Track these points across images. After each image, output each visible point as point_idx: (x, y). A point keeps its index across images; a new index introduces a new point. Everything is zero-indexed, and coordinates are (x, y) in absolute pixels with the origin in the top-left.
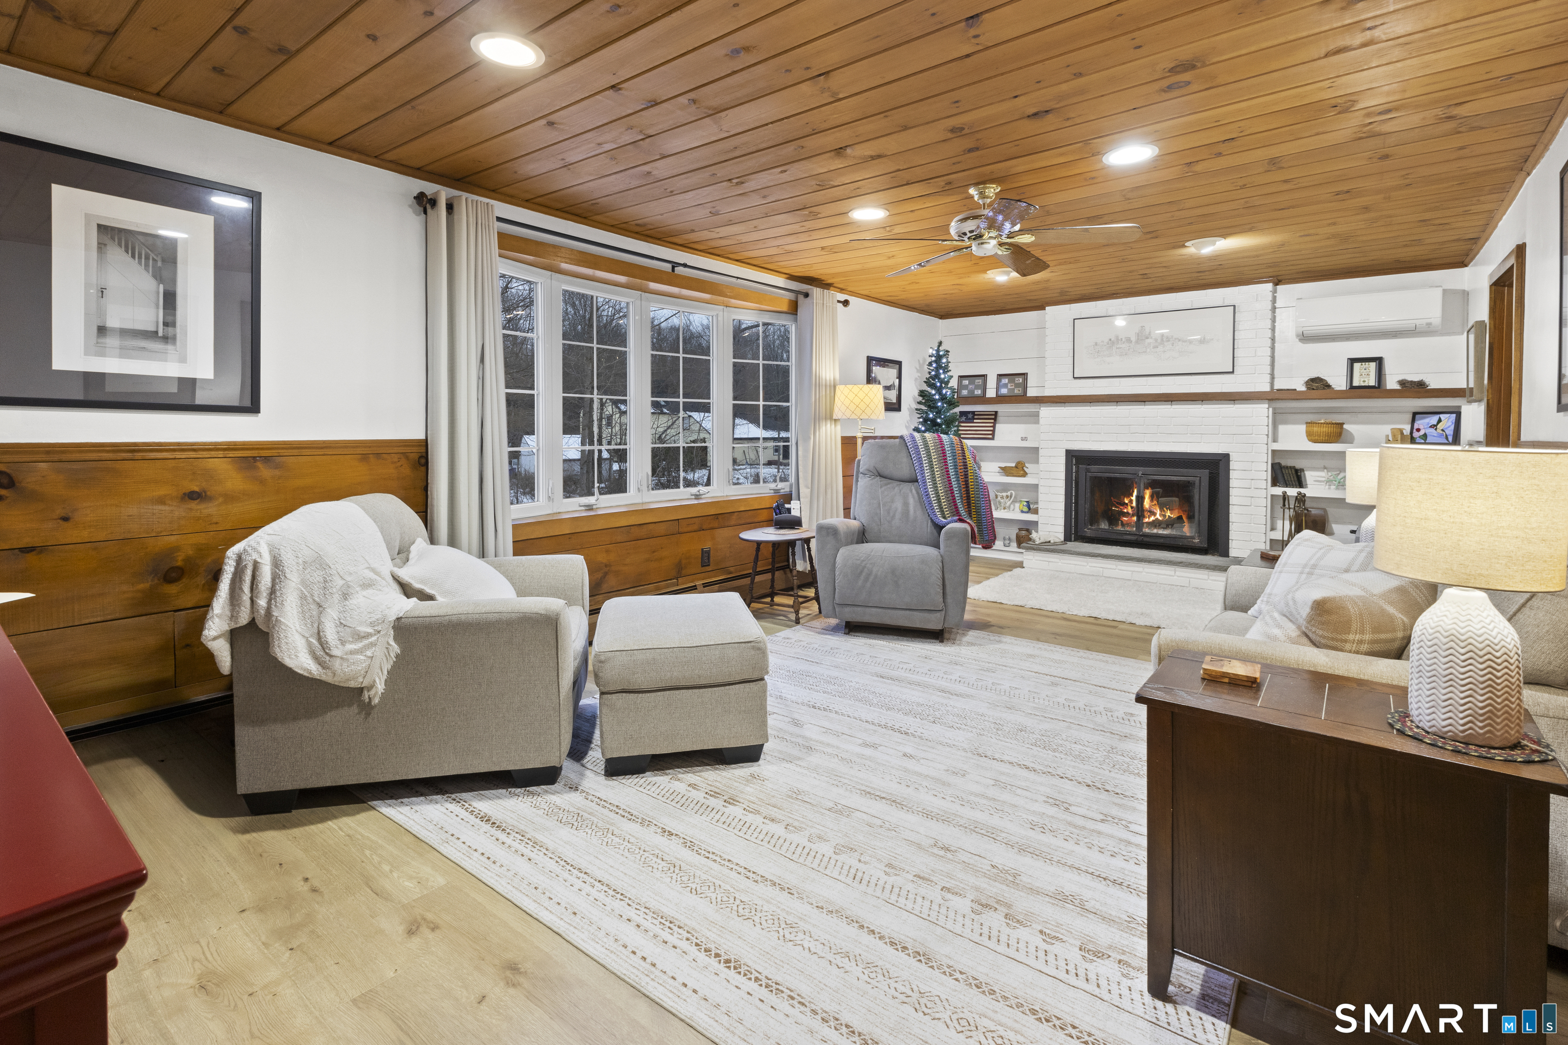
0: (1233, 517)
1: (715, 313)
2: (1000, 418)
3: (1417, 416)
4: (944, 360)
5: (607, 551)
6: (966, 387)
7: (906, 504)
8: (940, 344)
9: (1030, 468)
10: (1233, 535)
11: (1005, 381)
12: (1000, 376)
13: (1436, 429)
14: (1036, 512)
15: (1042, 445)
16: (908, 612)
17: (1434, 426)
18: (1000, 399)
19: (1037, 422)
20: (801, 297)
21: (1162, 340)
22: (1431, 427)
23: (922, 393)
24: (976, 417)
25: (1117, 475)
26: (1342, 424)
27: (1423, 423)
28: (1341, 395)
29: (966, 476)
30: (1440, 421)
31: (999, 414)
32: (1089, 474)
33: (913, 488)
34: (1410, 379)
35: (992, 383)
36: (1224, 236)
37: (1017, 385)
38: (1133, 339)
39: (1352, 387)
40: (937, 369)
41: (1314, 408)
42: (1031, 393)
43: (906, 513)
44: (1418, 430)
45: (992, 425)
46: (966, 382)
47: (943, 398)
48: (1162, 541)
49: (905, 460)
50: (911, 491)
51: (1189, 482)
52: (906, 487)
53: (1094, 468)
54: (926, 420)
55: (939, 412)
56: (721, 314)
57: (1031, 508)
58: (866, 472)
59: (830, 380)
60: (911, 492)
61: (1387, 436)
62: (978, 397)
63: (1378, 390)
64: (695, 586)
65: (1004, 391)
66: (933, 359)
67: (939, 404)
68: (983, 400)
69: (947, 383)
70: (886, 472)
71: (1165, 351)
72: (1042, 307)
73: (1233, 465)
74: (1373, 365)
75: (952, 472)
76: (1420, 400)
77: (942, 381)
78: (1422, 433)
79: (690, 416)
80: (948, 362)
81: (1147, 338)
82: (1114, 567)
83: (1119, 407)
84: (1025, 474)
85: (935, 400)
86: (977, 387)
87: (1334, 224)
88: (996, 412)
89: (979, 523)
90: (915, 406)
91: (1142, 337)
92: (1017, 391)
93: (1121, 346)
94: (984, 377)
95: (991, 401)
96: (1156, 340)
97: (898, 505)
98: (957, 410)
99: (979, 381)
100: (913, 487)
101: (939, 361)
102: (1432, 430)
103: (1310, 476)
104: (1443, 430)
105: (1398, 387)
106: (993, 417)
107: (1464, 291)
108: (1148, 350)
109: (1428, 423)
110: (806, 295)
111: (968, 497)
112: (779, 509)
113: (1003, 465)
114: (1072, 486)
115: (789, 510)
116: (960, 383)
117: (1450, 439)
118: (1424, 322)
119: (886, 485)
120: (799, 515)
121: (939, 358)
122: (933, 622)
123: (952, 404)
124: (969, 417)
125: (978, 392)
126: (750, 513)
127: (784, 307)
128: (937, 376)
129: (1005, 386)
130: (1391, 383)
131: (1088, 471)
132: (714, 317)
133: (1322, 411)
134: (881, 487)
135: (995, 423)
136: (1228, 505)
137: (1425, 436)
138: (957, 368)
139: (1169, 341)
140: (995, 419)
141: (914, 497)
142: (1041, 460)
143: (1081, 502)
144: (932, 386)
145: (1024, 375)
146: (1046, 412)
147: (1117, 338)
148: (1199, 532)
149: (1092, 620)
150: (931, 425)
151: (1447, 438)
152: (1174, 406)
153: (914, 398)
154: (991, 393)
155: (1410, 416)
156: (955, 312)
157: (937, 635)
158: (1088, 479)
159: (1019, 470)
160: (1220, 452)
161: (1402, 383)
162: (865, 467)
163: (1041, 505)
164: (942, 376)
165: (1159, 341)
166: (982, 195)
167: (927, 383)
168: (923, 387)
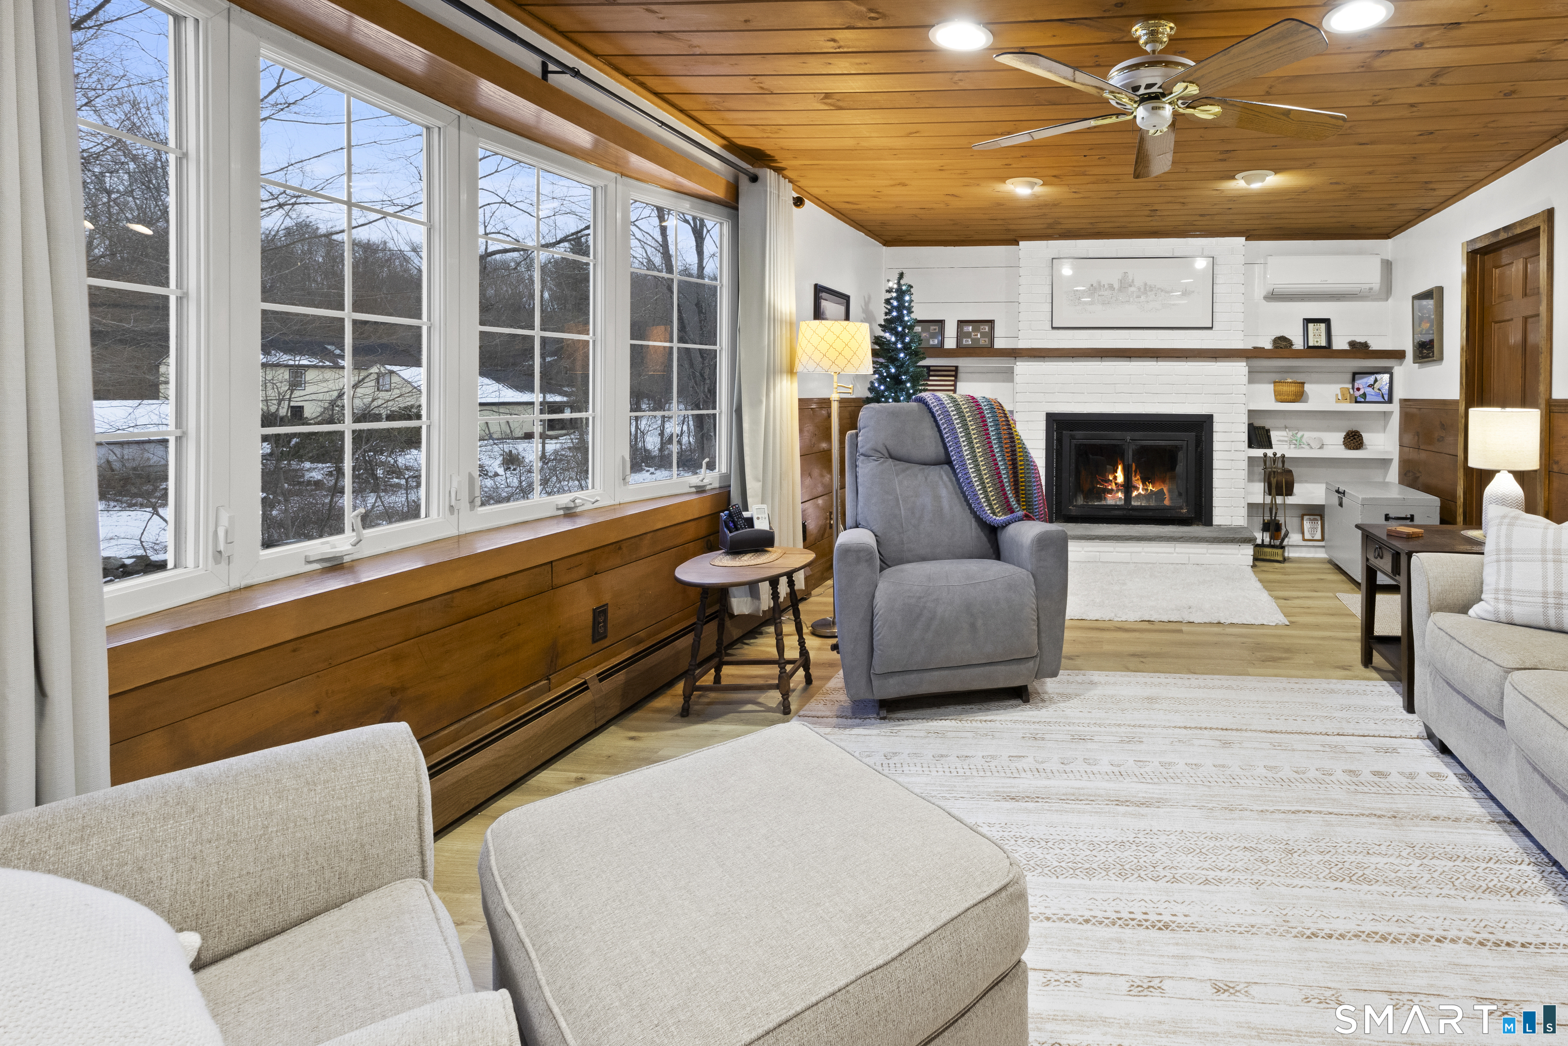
0: (1216, 483)
1: (601, 183)
2: (960, 375)
3: (1357, 376)
4: (907, 298)
5: (397, 659)
7: (937, 498)
8: (901, 275)
10: (1216, 502)
11: (967, 328)
12: (961, 323)
13: (1373, 389)
16: (988, 668)
17: (1371, 386)
18: (961, 351)
19: (1012, 380)
20: (744, 181)
21: (1145, 288)
22: (1369, 386)
23: (877, 340)
24: (931, 373)
25: (1105, 442)
26: (1303, 383)
27: (1362, 383)
28: (1298, 354)
29: (1013, 452)
30: (1376, 381)
31: (960, 370)
32: (1074, 442)
33: (942, 473)
34: (1358, 341)
35: (951, 331)
36: (1277, 171)
37: (982, 334)
38: (1116, 286)
39: (1309, 347)
40: (899, 309)
41: (1282, 367)
42: (999, 344)
43: (938, 510)
44: (1358, 389)
45: (952, 383)
46: (925, 327)
47: (908, 348)
48: (1150, 514)
49: (928, 431)
50: (941, 478)
51: (1176, 447)
52: (937, 473)
53: (1079, 434)
55: (902, 366)
56: (611, 186)
58: (870, 453)
59: (790, 313)
60: (945, 479)
61: (1337, 395)
62: (934, 348)
63: (1326, 351)
64: (585, 683)
65: (967, 342)
66: (894, 295)
67: (902, 355)
68: (940, 352)
70: (902, 451)
71: (1148, 302)
72: (1015, 242)
73: (1216, 427)
74: (1323, 326)
75: (996, 448)
76: (1365, 360)
77: (905, 325)
78: (1361, 392)
79: (391, 372)
80: (911, 301)
81: (1131, 286)
82: (1111, 549)
83: (1104, 363)
85: (897, 349)
86: (933, 336)
87: (1370, 173)
88: (957, 367)
91: (1125, 284)
92: (983, 341)
93: (1103, 293)
94: (941, 323)
95: (950, 353)
96: (1139, 289)
97: (925, 501)
98: (920, 364)
99: (934, 328)
100: (945, 471)
101: (900, 299)
102: (1370, 389)
103: (1275, 435)
104: (1379, 389)
105: (1347, 347)
106: (953, 373)
107: (1388, 260)
108: (1131, 299)
109: (1367, 383)
110: (754, 179)
111: (1017, 482)
112: (733, 522)
114: (1053, 456)
115: (750, 522)
116: (919, 328)
117: (1386, 397)
118: (1367, 286)
119: (904, 471)
120: (767, 528)
121: (901, 293)
123: (915, 355)
125: (934, 342)
126: (671, 530)
127: (719, 192)
128: (900, 319)
129: (968, 334)
130: (1340, 343)
131: (1072, 437)
132: (599, 192)
133: (1283, 370)
134: (897, 475)
135: (955, 381)
136: (1212, 469)
137: (1364, 395)
139: (1152, 290)
140: (956, 376)
141: (946, 487)
143: (1065, 474)
144: (893, 331)
145: (991, 322)
146: (1022, 368)
147: (1099, 283)
148: (1187, 502)
149: (1146, 626)
151: (1383, 397)
152: (1160, 363)
154: (950, 343)
155: (1350, 376)
156: (909, 238)
157: (1019, 692)
158: (1073, 447)
160: (1204, 413)
161: (1352, 344)
162: (869, 446)
164: (906, 318)
165: (1142, 290)
166: (1152, 37)
167: (884, 328)
168: (879, 332)
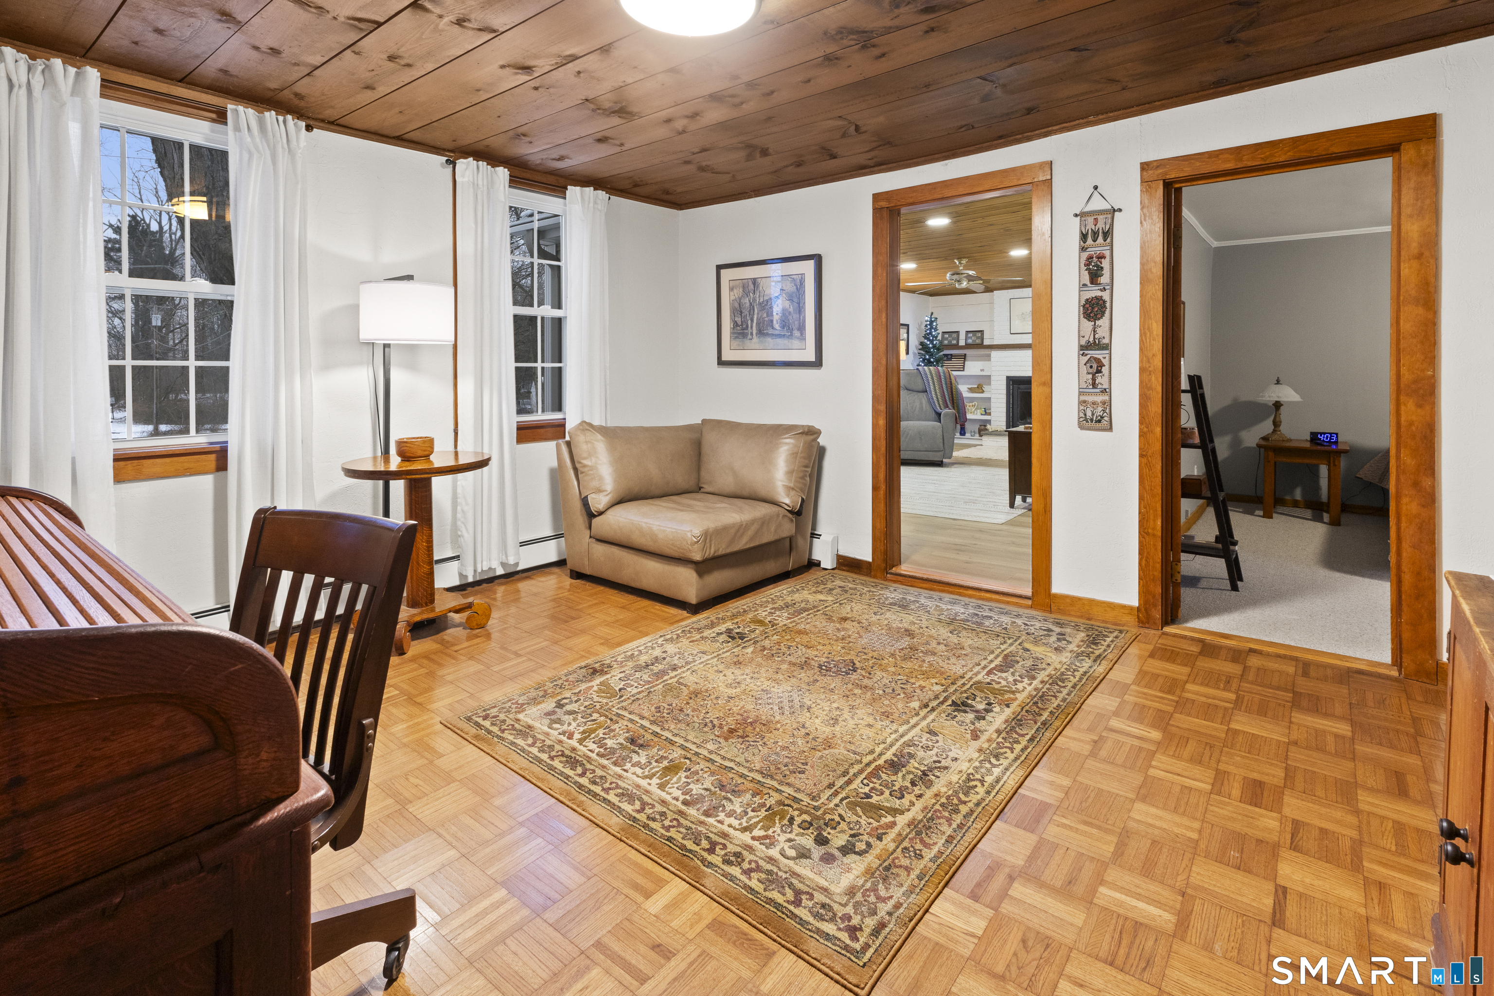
2: (967, 358)
4: (934, 323)
6: (947, 339)
7: (921, 403)
8: (932, 314)
9: (986, 388)
11: (970, 335)
12: (967, 332)
14: (990, 414)
15: (993, 374)
16: (926, 452)
18: (968, 346)
19: (990, 360)
23: (922, 344)
24: (953, 357)
29: (952, 388)
31: (967, 355)
32: (1020, 391)
35: (962, 336)
37: (978, 338)
40: (931, 329)
42: (986, 342)
43: (921, 408)
46: (946, 336)
47: (934, 346)
49: (920, 381)
52: (921, 395)
53: (1022, 386)
54: (924, 360)
55: (931, 355)
57: (987, 412)
60: (923, 397)
62: (954, 345)
65: (970, 341)
66: (929, 322)
67: (932, 350)
68: (957, 346)
69: (936, 337)
70: (910, 388)
75: (944, 387)
77: (933, 336)
80: (937, 324)
84: (983, 392)
85: (929, 347)
86: (954, 339)
88: (965, 354)
89: (958, 412)
90: (916, 351)
92: (978, 341)
94: (958, 332)
95: (962, 348)
97: (917, 404)
98: (941, 353)
99: (955, 335)
100: (924, 395)
101: (931, 324)
106: (963, 357)
111: (953, 399)
113: (970, 386)
114: (1010, 397)
116: (943, 336)
119: (910, 394)
121: (931, 322)
122: (936, 457)
123: (939, 350)
124: (949, 357)
125: (954, 342)
128: (931, 333)
129: (971, 338)
131: (1019, 388)
135: (964, 361)
138: (942, 327)
140: (965, 359)
142: (992, 383)
143: (1015, 407)
144: (928, 339)
145: (982, 332)
146: (994, 354)
150: (928, 363)
153: (916, 347)
154: (962, 343)
156: (939, 293)
157: (939, 464)
158: (1019, 393)
159: (980, 389)
163: (992, 410)
164: (933, 333)
166: (960, 263)
167: (925, 337)
168: (923, 340)
